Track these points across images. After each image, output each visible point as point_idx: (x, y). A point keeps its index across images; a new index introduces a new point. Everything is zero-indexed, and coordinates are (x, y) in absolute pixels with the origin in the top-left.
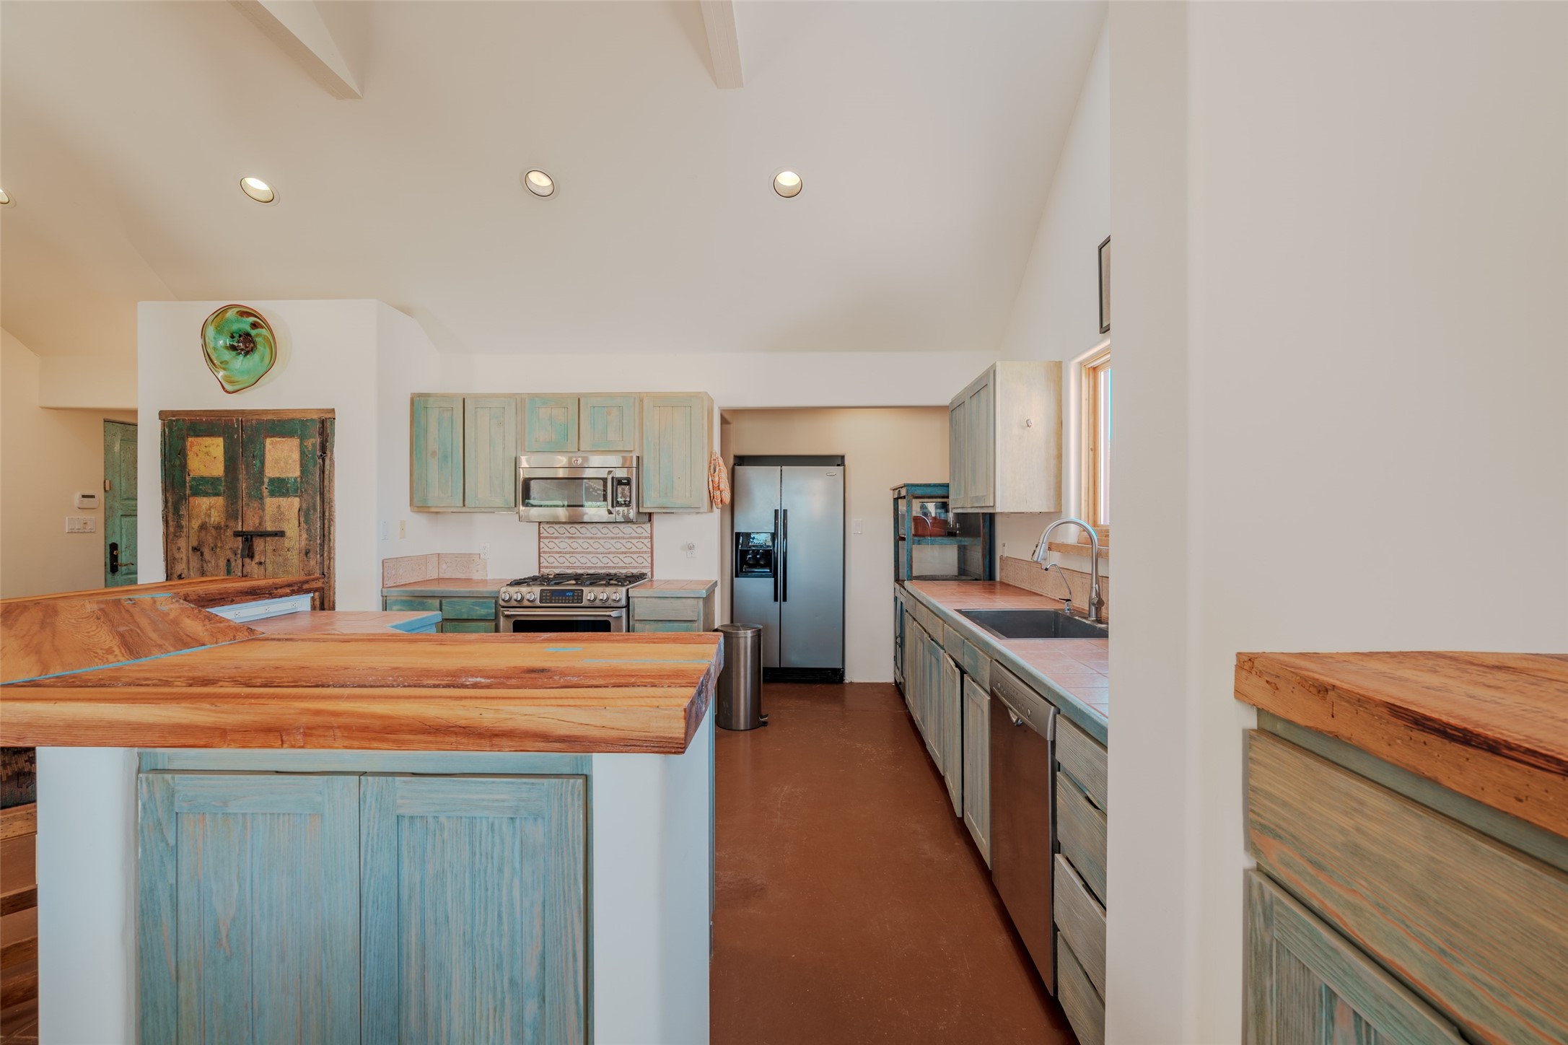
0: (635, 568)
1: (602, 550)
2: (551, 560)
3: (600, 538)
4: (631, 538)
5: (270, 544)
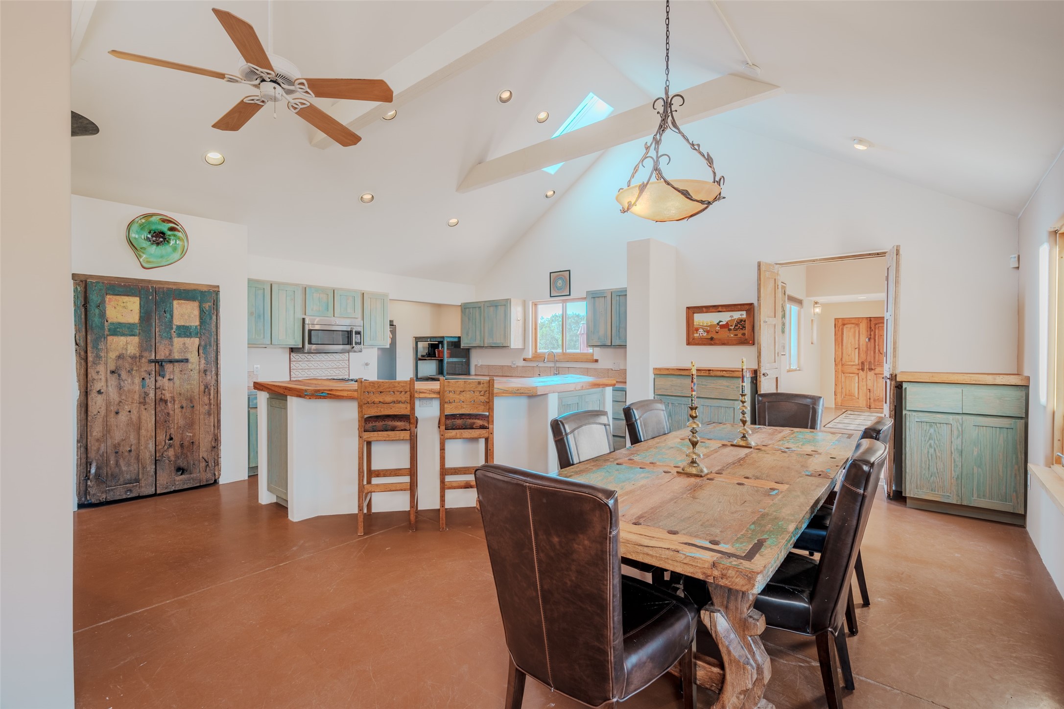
0: (341, 375)
2: (297, 373)
3: (324, 361)
5: (178, 367)
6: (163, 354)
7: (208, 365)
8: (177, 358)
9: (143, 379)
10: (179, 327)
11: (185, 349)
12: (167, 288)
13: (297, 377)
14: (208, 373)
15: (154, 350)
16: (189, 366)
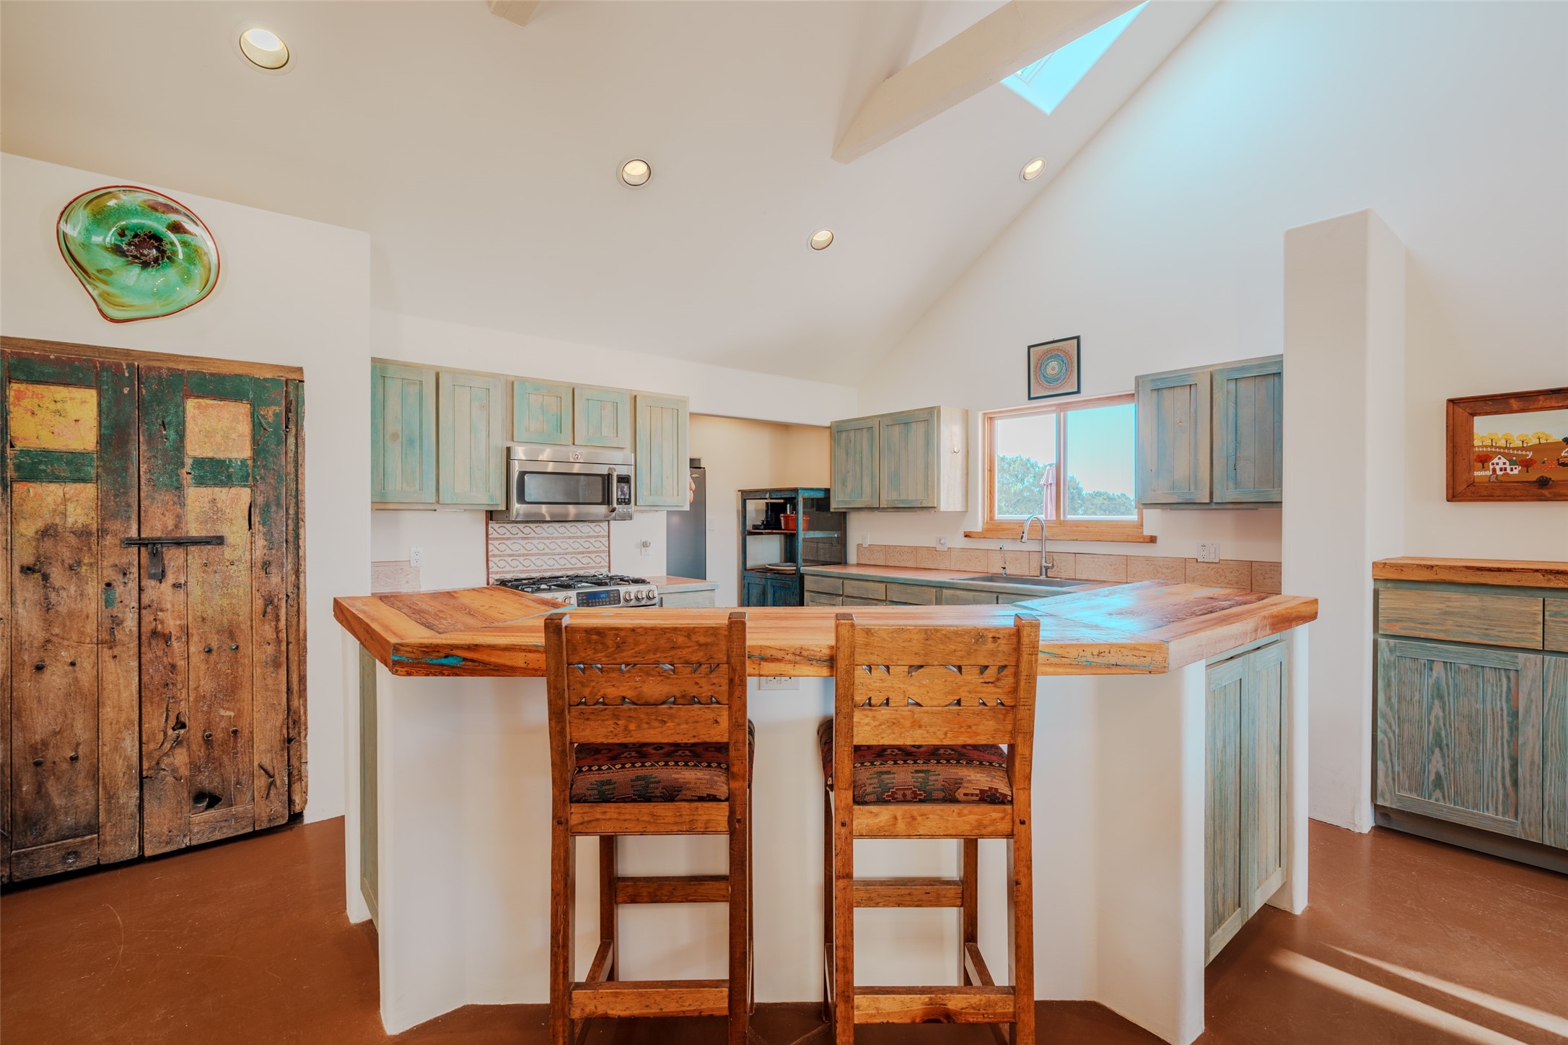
0: (593, 568)
1: (559, 550)
2: (502, 564)
3: (557, 538)
4: (589, 537)
5: (196, 556)
6: (159, 526)
7: (274, 551)
8: (195, 534)
9: (109, 585)
10: (199, 463)
11: (216, 511)
12: (169, 369)
13: (503, 572)
14: (273, 569)
15: (135, 517)
16: (226, 553)
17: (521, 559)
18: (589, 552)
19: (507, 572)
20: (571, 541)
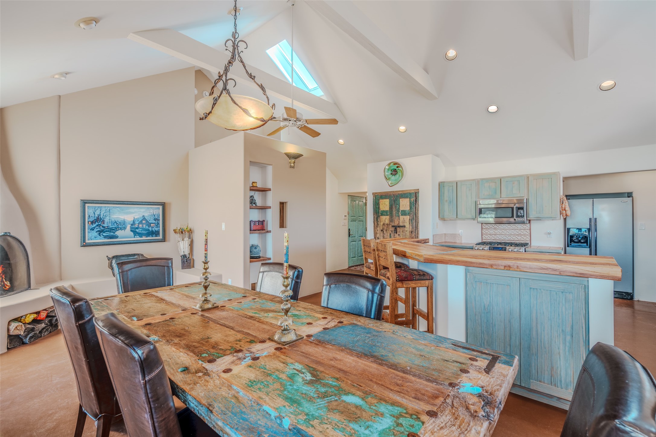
0: (523, 241)
1: (508, 233)
2: (487, 237)
5: (401, 229)
6: (396, 223)
7: (413, 229)
8: (401, 225)
9: (390, 234)
10: (402, 211)
11: (404, 221)
12: (398, 194)
13: (487, 239)
15: (393, 222)
16: (406, 229)
17: (493, 236)
18: (521, 235)
19: (488, 240)
20: (513, 231)
